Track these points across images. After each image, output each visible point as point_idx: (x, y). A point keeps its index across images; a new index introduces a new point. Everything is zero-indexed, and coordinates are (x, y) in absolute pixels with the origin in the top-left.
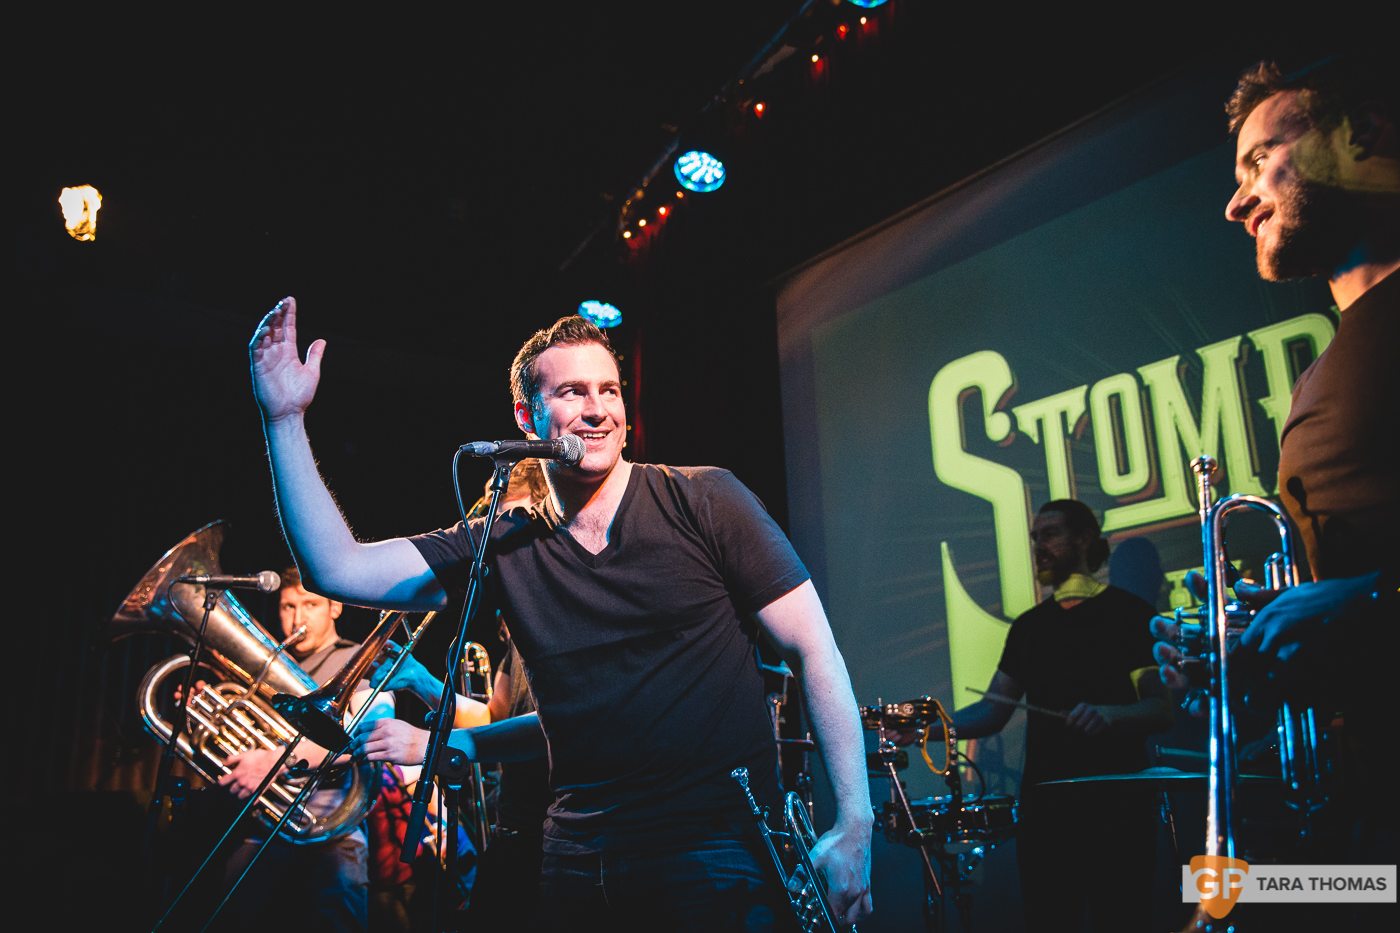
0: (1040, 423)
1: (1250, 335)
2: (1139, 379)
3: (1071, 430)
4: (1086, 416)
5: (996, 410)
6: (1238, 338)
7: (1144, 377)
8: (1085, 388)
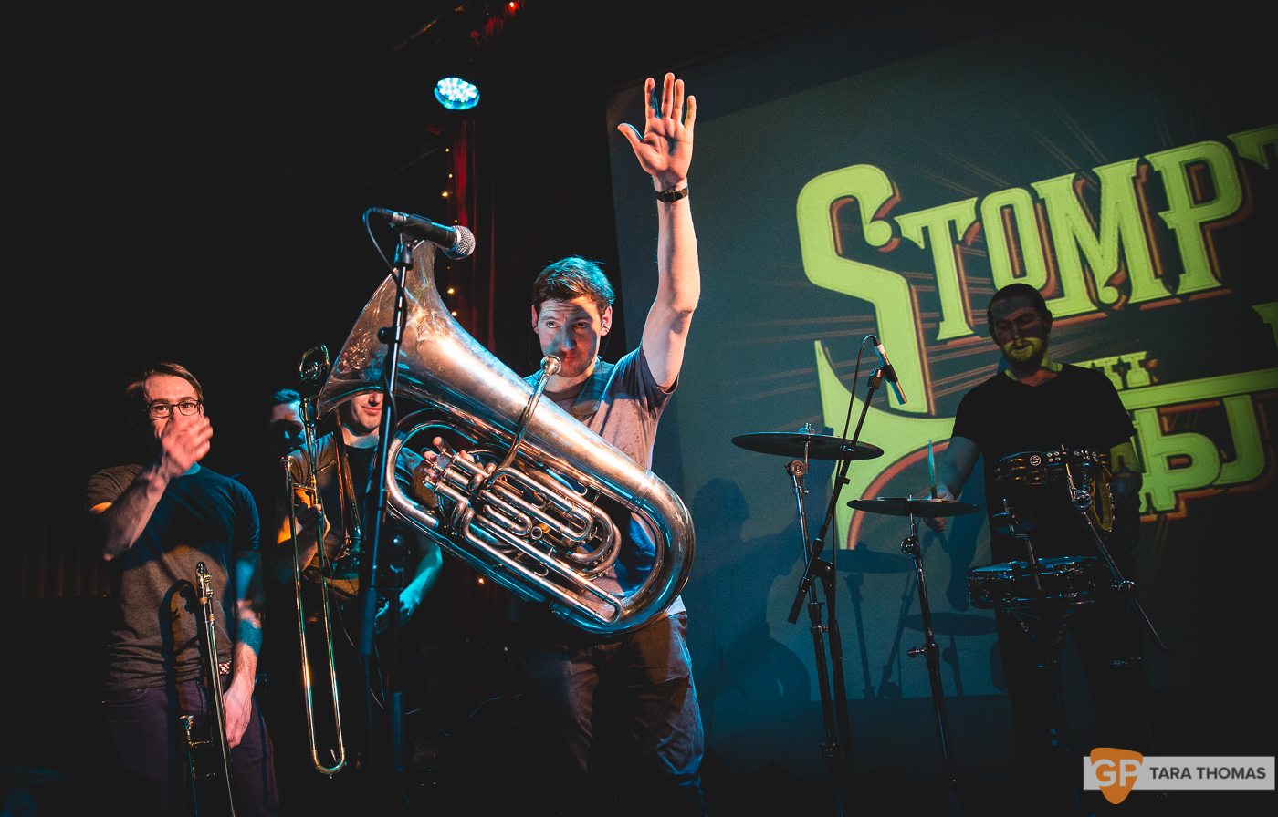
0: (925, 230)
1: (1147, 157)
2: (1034, 194)
3: (960, 237)
4: (977, 224)
5: (875, 218)
6: (1136, 160)
7: (1039, 192)
8: (975, 199)
